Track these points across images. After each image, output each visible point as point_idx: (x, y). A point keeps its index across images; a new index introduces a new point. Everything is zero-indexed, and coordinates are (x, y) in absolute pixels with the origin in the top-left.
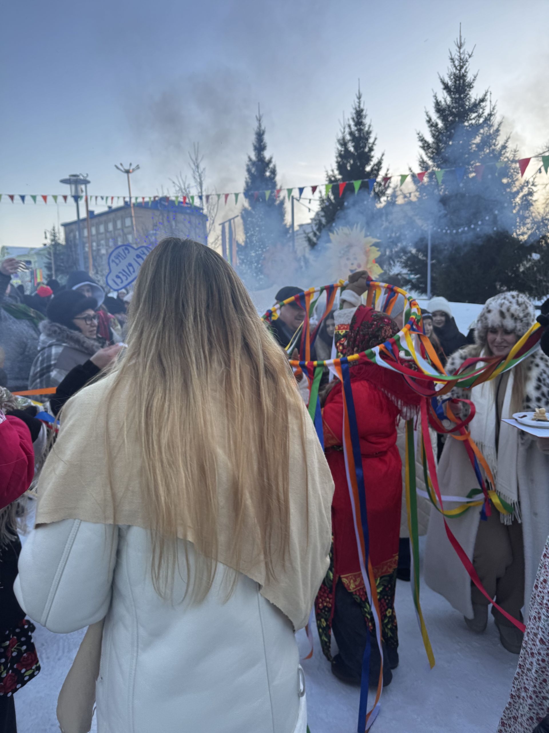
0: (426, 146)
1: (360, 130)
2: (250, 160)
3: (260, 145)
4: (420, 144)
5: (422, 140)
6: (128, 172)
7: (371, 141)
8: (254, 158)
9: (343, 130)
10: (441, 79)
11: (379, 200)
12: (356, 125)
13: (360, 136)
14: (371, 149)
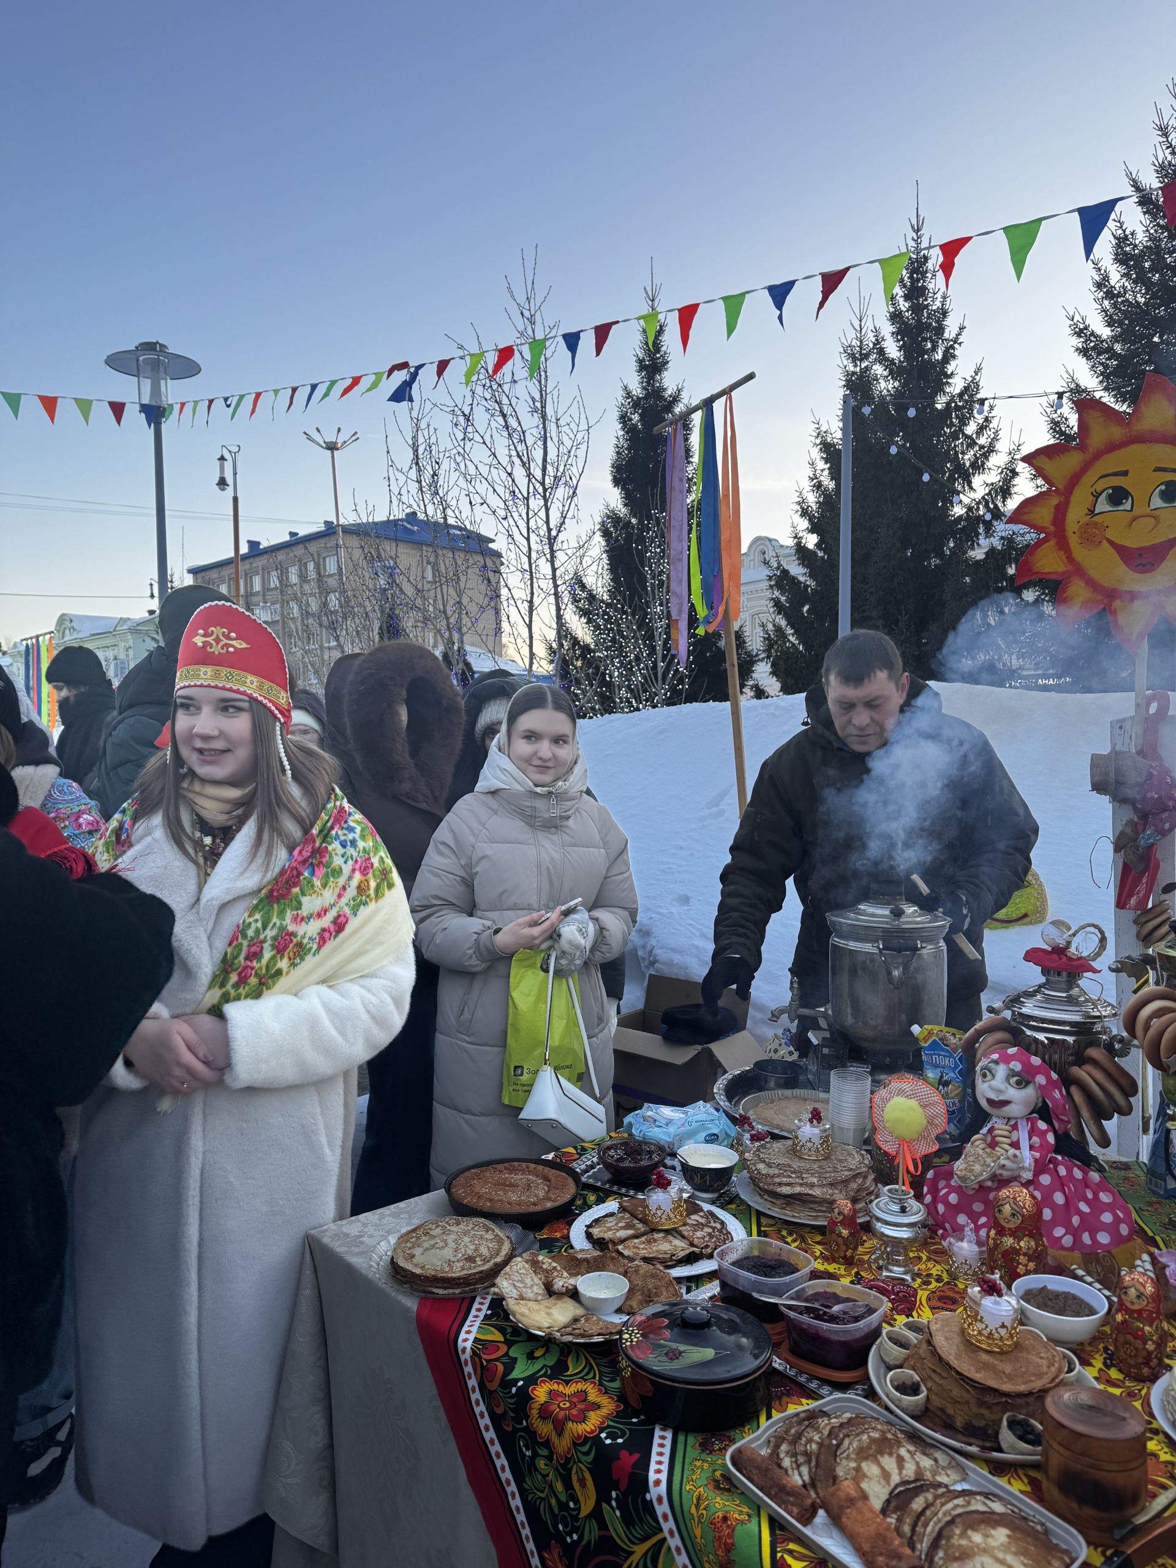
0: (1091, 347)
1: (917, 309)
2: (629, 395)
3: (653, 359)
4: (1078, 342)
5: (1081, 332)
6: (332, 447)
7: (950, 332)
8: (637, 390)
9: (857, 324)
10: (1134, 180)
11: (970, 483)
12: (907, 297)
13: (919, 321)
14: (949, 356)
